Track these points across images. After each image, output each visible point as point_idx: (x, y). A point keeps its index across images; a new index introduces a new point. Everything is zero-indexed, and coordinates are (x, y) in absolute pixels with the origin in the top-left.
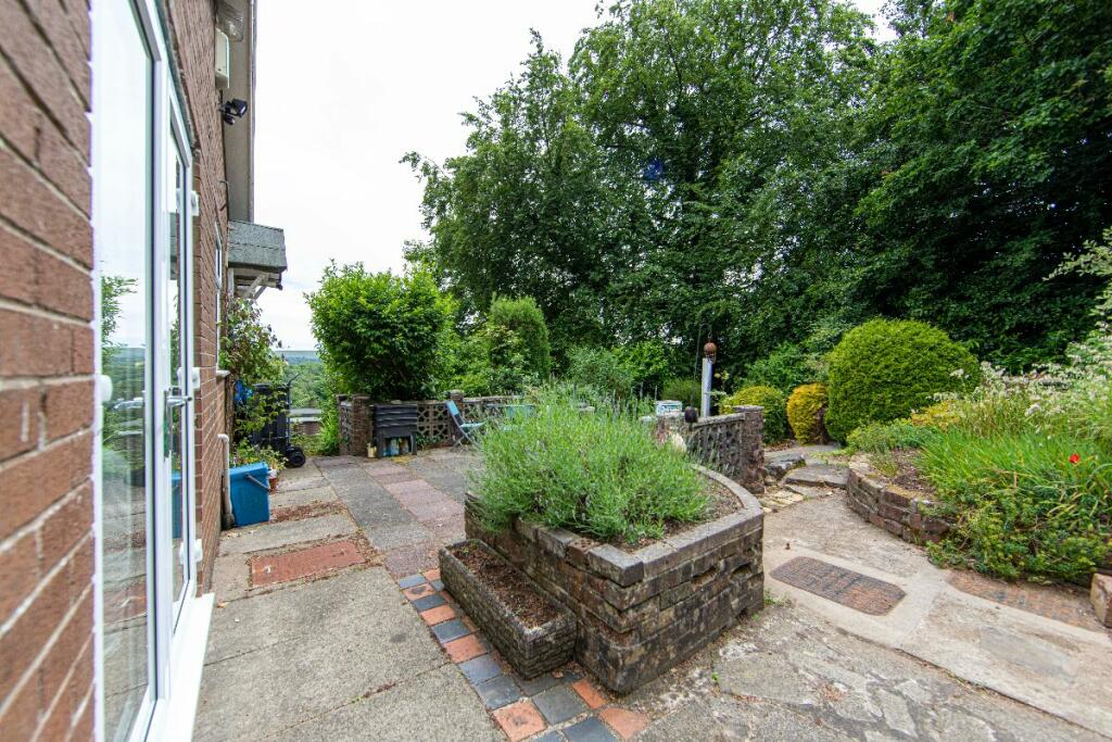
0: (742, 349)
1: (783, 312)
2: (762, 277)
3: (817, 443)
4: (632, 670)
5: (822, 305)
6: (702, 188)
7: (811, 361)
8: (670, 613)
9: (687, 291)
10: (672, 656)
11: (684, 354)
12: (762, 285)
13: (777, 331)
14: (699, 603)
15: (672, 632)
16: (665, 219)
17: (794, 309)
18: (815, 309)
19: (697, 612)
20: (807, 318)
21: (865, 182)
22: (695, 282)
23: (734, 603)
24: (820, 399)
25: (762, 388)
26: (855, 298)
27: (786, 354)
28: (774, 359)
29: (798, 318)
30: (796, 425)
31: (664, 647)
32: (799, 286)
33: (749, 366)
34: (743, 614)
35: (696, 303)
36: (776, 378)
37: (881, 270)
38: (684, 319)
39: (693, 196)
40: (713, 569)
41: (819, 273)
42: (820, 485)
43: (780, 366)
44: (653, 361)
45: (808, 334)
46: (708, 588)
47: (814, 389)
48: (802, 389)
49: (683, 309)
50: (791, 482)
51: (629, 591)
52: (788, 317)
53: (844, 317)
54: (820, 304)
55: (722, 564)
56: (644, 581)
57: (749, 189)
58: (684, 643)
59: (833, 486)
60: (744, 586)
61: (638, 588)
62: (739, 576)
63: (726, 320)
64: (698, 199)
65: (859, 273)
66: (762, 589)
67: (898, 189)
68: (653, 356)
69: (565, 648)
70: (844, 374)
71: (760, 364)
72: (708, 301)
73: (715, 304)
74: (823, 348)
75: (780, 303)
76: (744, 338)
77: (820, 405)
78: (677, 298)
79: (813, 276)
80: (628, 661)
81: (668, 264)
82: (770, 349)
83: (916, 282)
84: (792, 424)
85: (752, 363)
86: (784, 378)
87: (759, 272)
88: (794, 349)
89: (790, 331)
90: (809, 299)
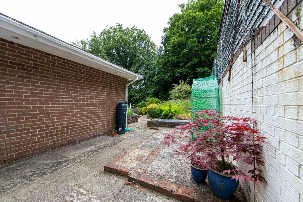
3: (146, 115)
7: (145, 104)
12: (139, 89)
13: (142, 98)
19: (133, 120)
20: (146, 96)
21: (154, 76)
26: (153, 94)
30: (143, 112)
32: (145, 91)
34: (136, 122)
37: (156, 90)
41: (148, 89)
43: (142, 104)
45: (146, 99)
48: (144, 107)
50: (141, 117)
52: (143, 96)
53: (151, 97)
65: (153, 90)
67: (157, 78)
71: (139, 104)
74: (147, 101)
75: (142, 93)
82: (140, 102)
83: (160, 92)
85: (137, 104)
86: (142, 106)
88: (144, 102)
90: (147, 93)
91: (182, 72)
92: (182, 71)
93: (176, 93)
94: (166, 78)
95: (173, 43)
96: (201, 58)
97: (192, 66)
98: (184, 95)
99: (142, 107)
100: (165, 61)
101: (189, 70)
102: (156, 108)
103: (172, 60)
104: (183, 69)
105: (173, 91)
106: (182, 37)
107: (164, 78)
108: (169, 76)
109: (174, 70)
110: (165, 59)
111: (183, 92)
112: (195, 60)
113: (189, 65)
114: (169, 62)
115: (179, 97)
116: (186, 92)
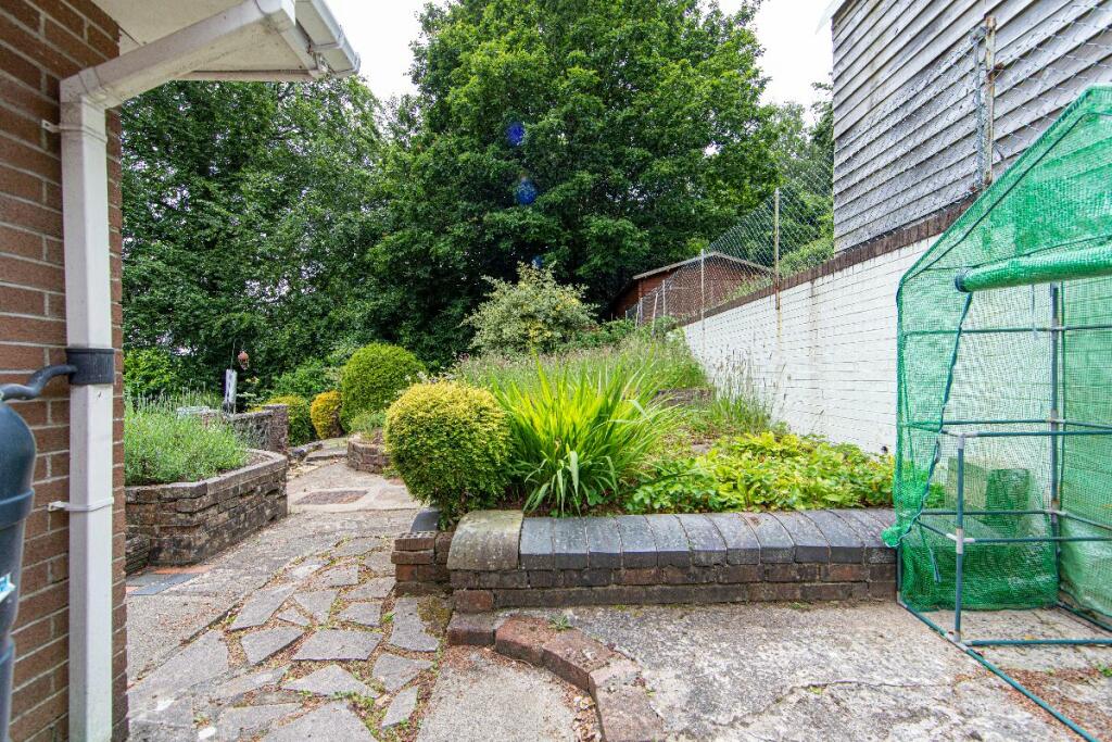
0: (269, 363)
1: (308, 330)
2: (289, 293)
3: (335, 436)
4: (201, 548)
5: (343, 327)
6: (220, 189)
7: (330, 373)
8: (226, 515)
9: (200, 297)
10: (227, 540)
11: (198, 366)
12: (289, 303)
13: (304, 347)
14: (244, 511)
15: (227, 527)
16: (165, 204)
17: (318, 328)
18: (337, 330)
19: (242, 516)
20: (330, 338)
21: (370, 237)
22: (212, 289)
23: (268, 512)
24: (336, 403)
25: (290, 398)
26: (367, 325)
27: (312, 369)
28: (302, 372)
29: (322, 336)
30: (318, 424)
31: (222, 534)
32: (323, 308)
33: (276, 378)
34: (273, 519)
35: (213, 311)
36: (304, 390)
37: (383, 306)
38: (197, 327)
39: (207, 195)
40: (252, 491)
41: (339, 300)
42: (332, 457)
43: (306, 378)
44: (155, 373)
45: (330, 352)
46: (250, 502)
47: (332, 395)
48: (323, 396)
49: (197, 317)
50: (311, 459)
51: (198, 500)
52: (313, 336)
53: (358, 339)
54: (342, 326)
55: (259, 488)
56: (208, 494)
57: (275, 207)
58: (234, 534)
59: (341, 456)
60: (274, 502)
61: (204, 499)
62: (271, 496)
63: (250, 333)
64: (214, 200)
65: (369, 305)
66: (286, 505)
67: (390, 249)
68: (154, 368)
69: (142, 557)
70: (352, 381)
71: (286, 377)
72: (228, 311)
73: (238, 315)
74: (340, 363)
75: (306, 322)
76: (270, 352)
77: (336, 407)
78: (187, 304)
79: (335, 302)
80: (199, 543)
81: (174, 264)
82: (297, 363)
83: (406, 318)
84: (315, 424)
85: (279, 375)
86: (309, 389)
87: (286, 288)
88: (318, 363)
89: (313, 348)
90: (331, 321)
91: (524, 228)
92: (520, 219)
93: (505, 319)
94: (442, 247)
95: (485, 74)
96: (605, 172)
97: (568, 203)
98: (549, 334)
99: (309, 393)
100: (437, 164)
101: (553, 223)
102: (481, 412)
103: (477, 165)
104: (529, 211)
105: (489, 314)
106: (529, 48)
107: (428, 249)
108: (458, 242)
109: (482, 212)
110: (437, 153)
111: (541, 317)
112: (586, 176)
113: (553, 196)
114: (456, 171)
115: (521, 345)
116: (555, 319)
